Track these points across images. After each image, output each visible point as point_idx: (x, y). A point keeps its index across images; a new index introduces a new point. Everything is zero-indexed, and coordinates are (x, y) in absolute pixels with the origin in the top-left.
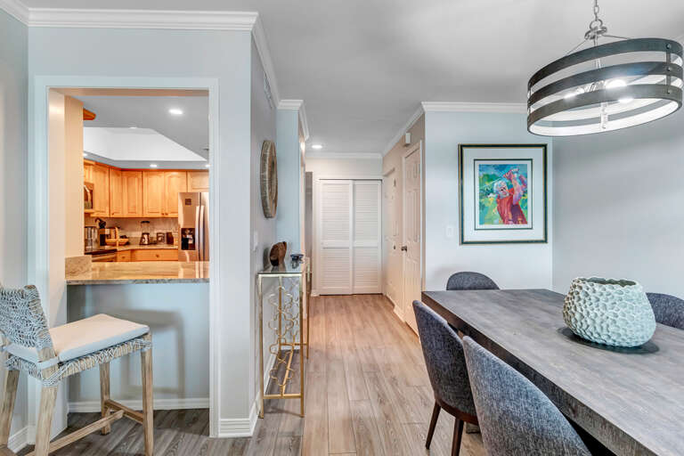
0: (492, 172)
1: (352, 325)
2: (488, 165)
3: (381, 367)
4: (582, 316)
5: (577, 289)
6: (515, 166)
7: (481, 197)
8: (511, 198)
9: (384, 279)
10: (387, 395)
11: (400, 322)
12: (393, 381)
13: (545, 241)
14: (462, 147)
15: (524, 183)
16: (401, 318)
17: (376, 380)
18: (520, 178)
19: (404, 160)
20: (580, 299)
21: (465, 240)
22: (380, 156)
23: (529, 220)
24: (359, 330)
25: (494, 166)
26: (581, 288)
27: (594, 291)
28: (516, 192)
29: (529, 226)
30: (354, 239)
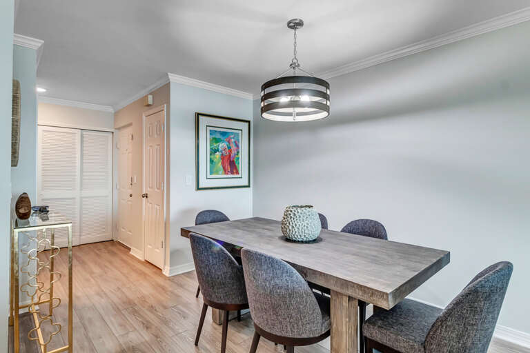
0: (218, 136)
1: (92, 273)
2: (216, 131)
3: (136, 302)
4: (293, 227)
5: (289, 212)
6: (232, 133)
7: (211, 154)
8: (230, 156)
9: (115, 226)
10: (151, 321)
11: (139, 261)
12: (152, 308)
13: (249, 186)
14: (198, 115)
15: (238, 146)
16: (140, 259)
17: (135, 312)
18: (235, 142)
19: (144, 117)
20: (291, 217)
21: (200, 187)
22: (111, 110)
23: (240, 172)
24: (101, 276)
25: (219, 132)
26: (291, 211)
27: (298, 212)
28: (233, 152)
29: (240, 176)
30: (81, 190)
